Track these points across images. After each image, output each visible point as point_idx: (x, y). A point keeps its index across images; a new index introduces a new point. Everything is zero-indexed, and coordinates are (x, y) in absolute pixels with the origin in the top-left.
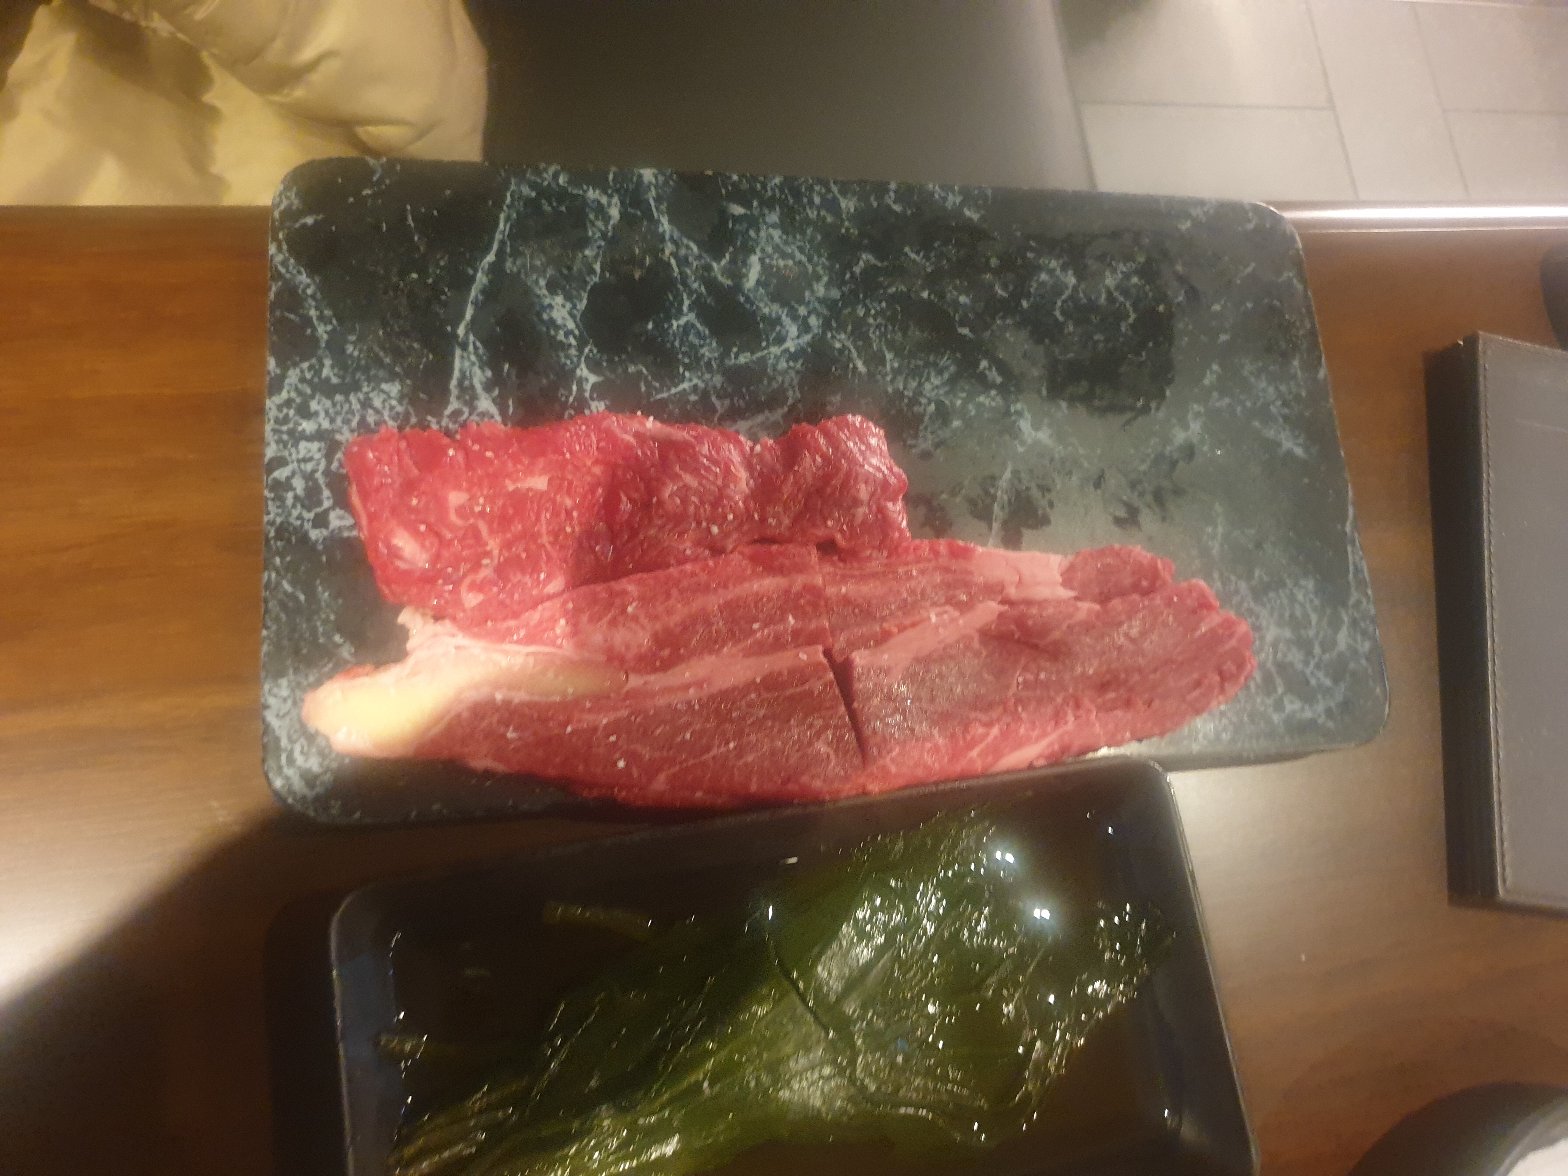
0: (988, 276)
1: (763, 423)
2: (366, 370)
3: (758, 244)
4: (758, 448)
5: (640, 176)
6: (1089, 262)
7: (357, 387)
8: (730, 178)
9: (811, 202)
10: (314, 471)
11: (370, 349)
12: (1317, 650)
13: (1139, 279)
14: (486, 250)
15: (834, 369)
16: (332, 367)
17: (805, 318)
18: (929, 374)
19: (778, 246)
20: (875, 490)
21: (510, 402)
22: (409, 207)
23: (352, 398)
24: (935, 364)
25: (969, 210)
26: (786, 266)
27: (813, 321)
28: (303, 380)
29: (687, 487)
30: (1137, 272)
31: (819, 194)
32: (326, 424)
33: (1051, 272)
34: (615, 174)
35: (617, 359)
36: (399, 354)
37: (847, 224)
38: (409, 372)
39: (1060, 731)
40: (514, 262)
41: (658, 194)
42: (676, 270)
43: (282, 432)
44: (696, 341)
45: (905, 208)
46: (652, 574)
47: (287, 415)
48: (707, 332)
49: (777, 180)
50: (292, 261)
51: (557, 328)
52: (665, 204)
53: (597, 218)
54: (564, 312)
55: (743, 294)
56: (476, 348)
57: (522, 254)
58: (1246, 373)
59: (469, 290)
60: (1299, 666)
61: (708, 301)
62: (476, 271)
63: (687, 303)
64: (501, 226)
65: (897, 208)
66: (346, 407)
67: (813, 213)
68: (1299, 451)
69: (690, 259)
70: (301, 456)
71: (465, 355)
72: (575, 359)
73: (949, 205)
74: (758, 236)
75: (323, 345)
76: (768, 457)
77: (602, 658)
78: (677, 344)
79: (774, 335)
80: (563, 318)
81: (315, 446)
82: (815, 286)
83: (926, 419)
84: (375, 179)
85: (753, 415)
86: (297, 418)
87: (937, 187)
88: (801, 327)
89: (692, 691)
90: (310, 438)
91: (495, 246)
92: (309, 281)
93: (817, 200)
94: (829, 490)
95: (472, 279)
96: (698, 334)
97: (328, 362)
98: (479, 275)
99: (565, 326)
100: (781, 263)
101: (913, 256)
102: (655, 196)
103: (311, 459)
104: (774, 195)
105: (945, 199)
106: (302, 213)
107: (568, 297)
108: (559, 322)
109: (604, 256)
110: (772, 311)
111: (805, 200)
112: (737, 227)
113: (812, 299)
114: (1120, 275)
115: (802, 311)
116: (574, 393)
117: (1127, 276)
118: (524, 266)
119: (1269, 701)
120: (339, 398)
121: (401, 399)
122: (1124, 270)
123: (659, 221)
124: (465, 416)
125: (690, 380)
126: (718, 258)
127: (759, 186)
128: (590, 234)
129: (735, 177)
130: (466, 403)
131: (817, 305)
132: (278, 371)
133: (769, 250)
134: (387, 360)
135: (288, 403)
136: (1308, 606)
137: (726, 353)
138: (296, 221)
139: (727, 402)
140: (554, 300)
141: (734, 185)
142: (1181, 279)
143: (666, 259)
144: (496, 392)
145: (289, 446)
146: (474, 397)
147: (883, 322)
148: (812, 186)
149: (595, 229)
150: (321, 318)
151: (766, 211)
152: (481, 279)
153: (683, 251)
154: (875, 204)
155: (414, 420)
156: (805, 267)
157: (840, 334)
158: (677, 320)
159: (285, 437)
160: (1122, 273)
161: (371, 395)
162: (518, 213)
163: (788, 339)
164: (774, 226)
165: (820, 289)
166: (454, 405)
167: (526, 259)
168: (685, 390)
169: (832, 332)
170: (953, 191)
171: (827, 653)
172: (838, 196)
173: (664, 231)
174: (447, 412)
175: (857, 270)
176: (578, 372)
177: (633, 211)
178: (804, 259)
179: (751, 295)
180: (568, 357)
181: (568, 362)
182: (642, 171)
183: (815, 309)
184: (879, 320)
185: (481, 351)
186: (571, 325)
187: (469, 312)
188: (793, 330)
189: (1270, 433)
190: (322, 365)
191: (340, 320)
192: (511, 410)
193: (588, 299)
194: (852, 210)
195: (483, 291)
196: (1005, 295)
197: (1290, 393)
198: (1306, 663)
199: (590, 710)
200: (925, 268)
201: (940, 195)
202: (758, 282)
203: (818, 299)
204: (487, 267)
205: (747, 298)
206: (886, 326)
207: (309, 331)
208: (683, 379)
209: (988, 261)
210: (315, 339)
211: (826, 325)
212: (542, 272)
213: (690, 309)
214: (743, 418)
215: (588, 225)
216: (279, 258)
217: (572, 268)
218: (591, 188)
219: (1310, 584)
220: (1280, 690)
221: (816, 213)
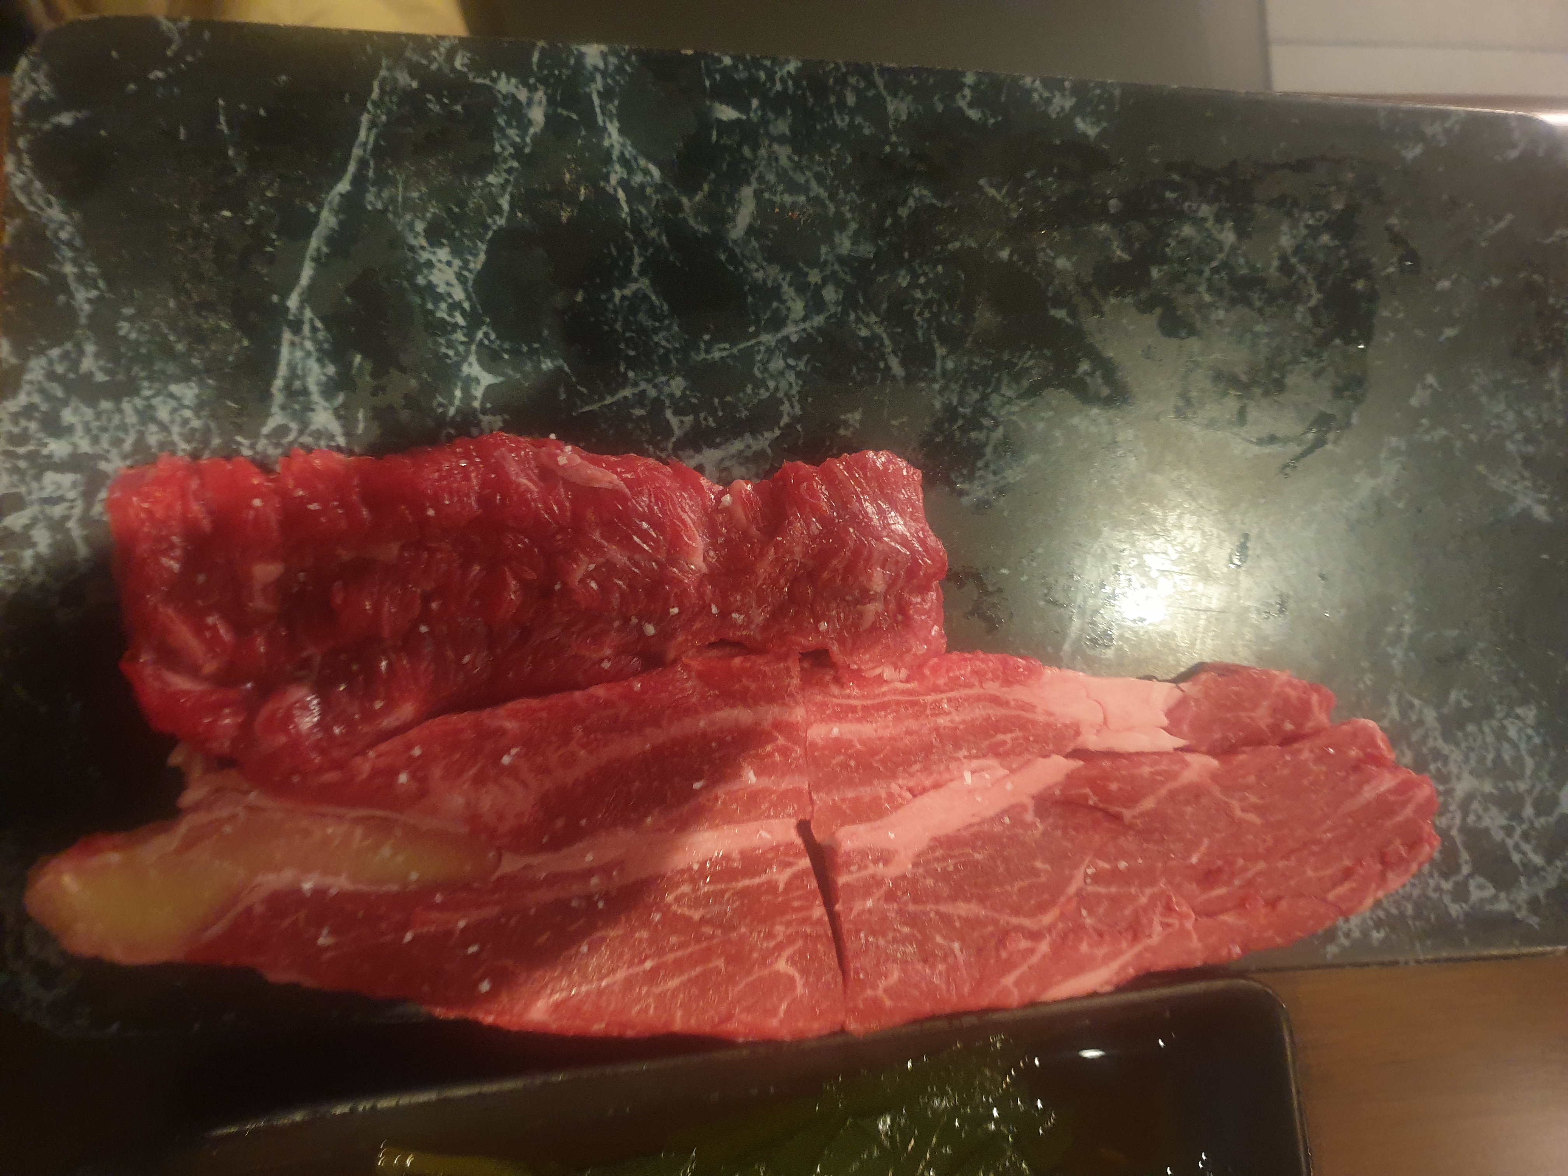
0: (1103, 228)
1: (741, 452)
2: (147, 361)
3: (754, 168)
4: (727, 499)
5: (581, 56)
6: (1259, 209)
7: (131, 389)
8: (719, 61)
9: (841, 104)
10: (66, 518)
11: (155, 329)
12: (1528, 811)
13: (1333, 238)
14: (337, 177)
15: (855, 370)
16: (97, 356)
17: (819, 288)
18: (999, 380)
19: (785, 171)
20: (898, 575)
21: (360, 415)
22: (221, 102)
23: (126, 406)
24: (1010, 365)
25: (1084, 121)
26: (794, 204)
27: (830, 294)
28: (52, 376)
29: (610, 565)
30: (1328, 226)
31: (855, 89)
32: (85, 446)
33: (1199, 222)
34: (543, 52)
35: (525, 349)
36: (198, 337)
37: (894, 138)
38: (212, 368)
39: (1138, 948)
40: (378, 196)
41: (606, 85)
42: (626, 209)
43: (18, 457)
44: (649, 323)
45: (985, 115)
46: (547, 702)
47: (26, 429)
48: (666, 307)
49: (792, 67)
50: (38, 185)
51: (438, 298)
52: (616, 102)
53: (509, 124)
54: (450, 275)
55: (727, 249)
56: (314, 329)
57: (392, 182)
58: (1475, 388)
59: (308, 235)
60: (1498, 835)
61: (671, 258)
62: (320, 206)
63: (638, 260)
64: (363, 134)
65: (974, 114)
66: (116, 419)
67: (843, 120)
68: (1540, 512)
69: (649, 191)
70: (45, 494)
71: (297, 339)
72: (461, 348)
73: (1053, 111)
74: (756, 157)
75: (83, 321)
76: (740, 513)
77: (463, 830)
78: (618, 326)
79: (768, 314)
80: (448, 284)
81: (67, 479)
82: (837, 240)
83: (989, 450)
84: (169, 53)
85: (727, 440)
86: (41, 435)
87: (1038, 82)
88: (811, 303)
89: (595, 881)
90: (61, 467)
91: (352, 168)
92: (63, 217)
93: (851, 100)
94: (825, 575)
95: (314, 220)
96: (653, 313)
97: (90, 348)
98: (325, 214)
99: (450, 295)
100: (788, 199)
101: (992, 192)
102: (601, 89)
103: (61, 499)
104: (785, 90)
105: (1048, 101)
106: (54, 107)
107: (457, 251)
108: (441, 289)
109: (516, 185)
110: (768, 276)
111: (833, 99)
112: (725, 140)
113: (830, 258)
114: (1304, 232)
115: (814, 277)
116: (457, 402)
117: (1314, 232)
118: (393, 200)
119: (1447, 886)
120: (106, 405)
121: (198, 408)
122: (1311, 222)
123: (605, 129)
124: (291, 437)
125: (635, 384)
126: (691, 192)
127: (762, 76)
128: (497, 149)
129: (727, 61)
130: (295, 415)
131: (837, 267)
132: (13, 361)
133: (771, 178)
134: (180, 347)
135: (29, 411)
136: (1523, 746)
137: (691, 345)
138: (46, 119)
139: (689, 419)
140: (434, 253)
141: (724, 71)
142: (1396, 239)
143: (612, 191)
144: (341, 398)
145: (28, 479)
146: (308, 408)
147: (937, 297)
148: (844, 75)
149: (504, 142)
150: (83, 278)
151: (771, 115)
152: (328, 219)
153: (638, 178)
154: (940, 108)
155: (216, 441)
156: (824, 206)
157: (868, 315)
158: (620, 289)
159: (22, 464)
160: (1307, 226)
161: (155, 401)
162: (389, 113)
163: (789, 322)
164: (781, 140)
165: (844, 244)
166: (277, 419)
167: (397, 188)
168: (626, 398)
169: (856, 312)
170: (1062, 89)
171: (804, 828)
172: (884, 93)
173: (612, 146)
174: (265, 430)
175: (903, 212)
176: (465, 369)
177: (565, 113)
178: (823, 194)
179: (737, 250)
180: (450, 345)
181: (451, 353)
182: (584, 48)
183: (834, 273)
184: (930, 293)
185: (321, 335)
186: (458, 294)
187: (307, 273)
188: (798, 307)
189: (1500, 484)
190: (81, 353)
191: (110, 282)
192: (361, 426)
193: (487, 252)
194: (904, 118)
195: (331, 240)
196: (1126, 257)
197: (1540, 420)
198: (1509, 831)
199: (441, 907)
200: (1007, 210)
201: (1041, 96)
202: (751, 230)
203: (840, 259)
204: (337, 199)
205: (732, 257)
206: (940, 305)
207: (62, 298)
208: (624, 382)
209: (1105, 205)
210: (71, 311)
211: (849, 302)
212: (418, 209)
213: (643, 272)
214: (713, 445)
215: (496, 135)
216: (19, 179)
217: (467, 204)
218: (503, 75)
219: (1530, 713)
220: (1466, 870)
221: (847, 119)
